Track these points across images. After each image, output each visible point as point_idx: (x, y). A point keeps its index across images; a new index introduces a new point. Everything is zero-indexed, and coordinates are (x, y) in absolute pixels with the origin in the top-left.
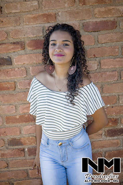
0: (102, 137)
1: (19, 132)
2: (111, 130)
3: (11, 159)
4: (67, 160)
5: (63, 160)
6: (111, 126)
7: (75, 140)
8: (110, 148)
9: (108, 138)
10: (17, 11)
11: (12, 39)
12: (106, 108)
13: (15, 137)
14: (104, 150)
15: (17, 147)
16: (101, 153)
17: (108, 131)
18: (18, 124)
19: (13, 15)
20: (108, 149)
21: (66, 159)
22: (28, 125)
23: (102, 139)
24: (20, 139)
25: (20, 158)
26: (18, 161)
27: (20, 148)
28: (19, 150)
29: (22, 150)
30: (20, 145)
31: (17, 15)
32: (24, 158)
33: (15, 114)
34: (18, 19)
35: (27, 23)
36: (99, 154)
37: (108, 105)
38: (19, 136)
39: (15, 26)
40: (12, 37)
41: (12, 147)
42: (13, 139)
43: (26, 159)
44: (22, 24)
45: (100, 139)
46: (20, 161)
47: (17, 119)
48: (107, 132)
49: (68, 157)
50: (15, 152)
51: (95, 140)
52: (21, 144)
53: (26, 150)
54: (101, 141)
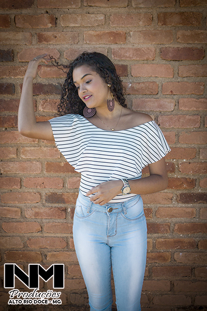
0: (172, 202)
1: (62, 185)
2: (186, 194)
3: (47, 221)
4: (115, 235)
5: (109, 235)
6: (185, 189)
7: (130, 206)
8: (182, 218)
9: (180, 205)
10: (77, 25)
11: (66, 60)
12: (181, 164)
13: (56, 191)
14: (174, 221)
15: (56, 205)
16: (169, 224)
17: (181, 195)
18: (62, 175)
19: (70, 30)
20: (178, 220)
21: (114, 233)
22: (75, 177)
23: (172, 206)
24: (62, 195)
25: (59, 220)
26: (56, 224)
27: (61, 207)
28: (59, 209)
29: (63, 210)
30: (61, 203)
31: (75, 30)
32: (65, 222)
33: (59, 160)
34: (77, 35)
35: (88, 42)
36: (166, 225)
37: (185, 160)
38: (61, 191)
39: (71, 45)
40: (65, 57)
41: (50, 205)
42: (53, 193)
43: (68, 223)
44: (81, 42)
45: (170, 206)
46: (59, 224)
47: (61, 166)
48: (179, 197)
49: (117, 230)
50: (53, 211)
51: (163, 206)
52: (63, 201)
53: (69, 210)
54: (170, 207)
